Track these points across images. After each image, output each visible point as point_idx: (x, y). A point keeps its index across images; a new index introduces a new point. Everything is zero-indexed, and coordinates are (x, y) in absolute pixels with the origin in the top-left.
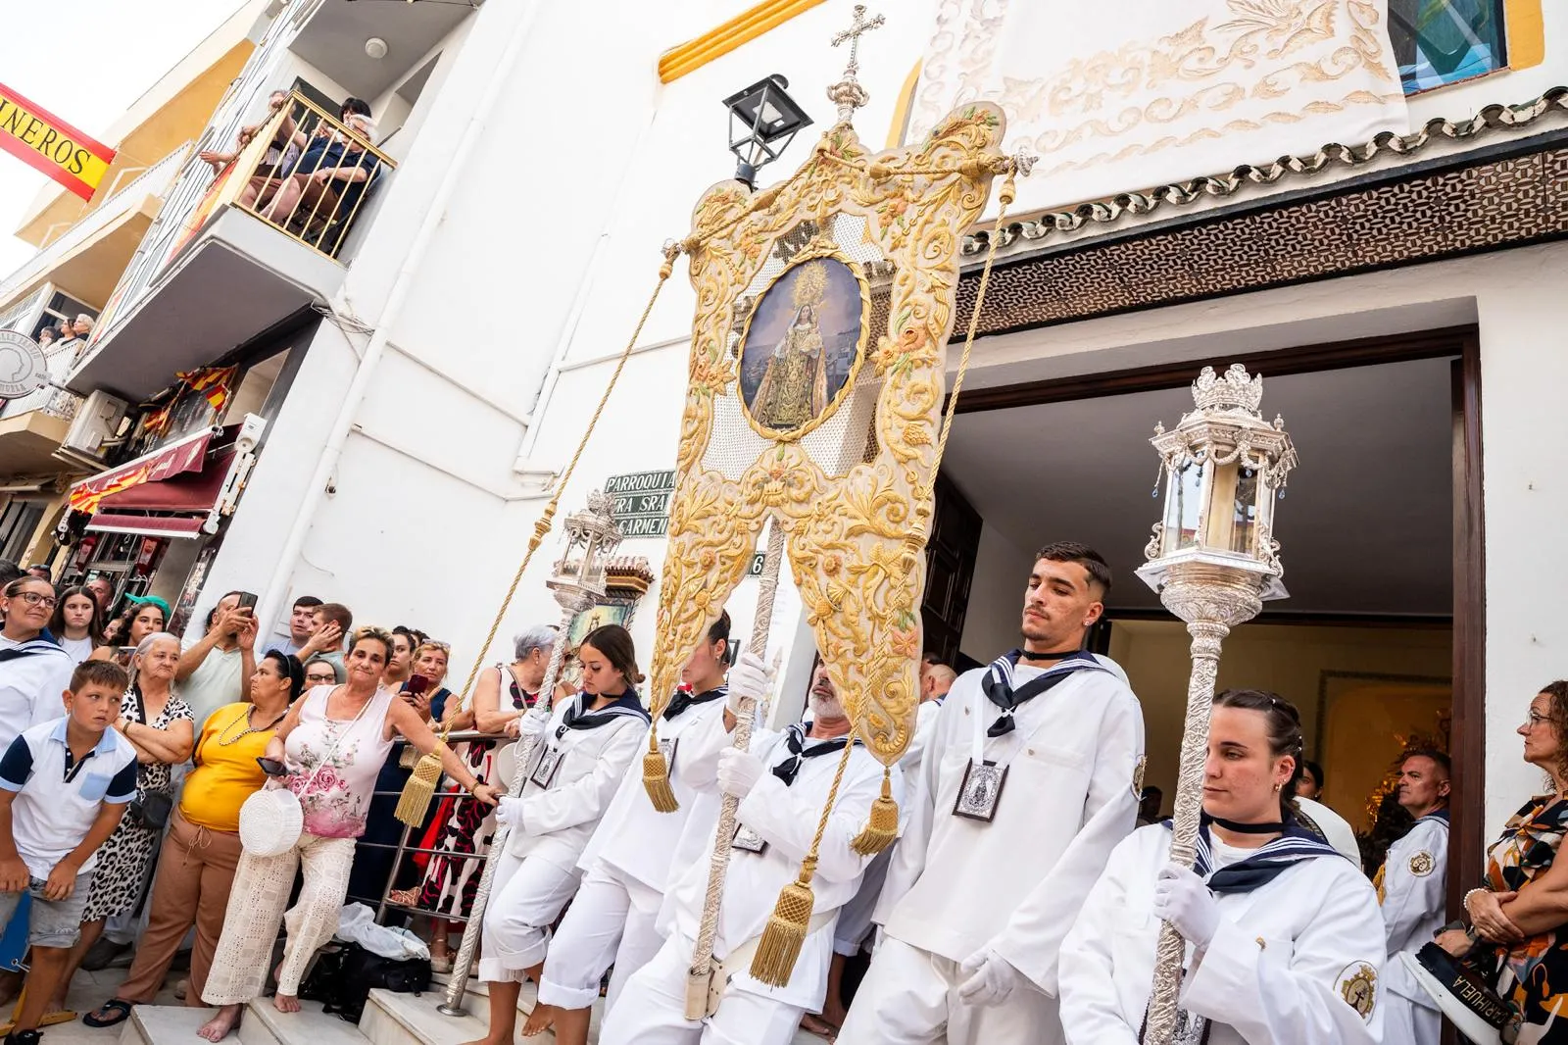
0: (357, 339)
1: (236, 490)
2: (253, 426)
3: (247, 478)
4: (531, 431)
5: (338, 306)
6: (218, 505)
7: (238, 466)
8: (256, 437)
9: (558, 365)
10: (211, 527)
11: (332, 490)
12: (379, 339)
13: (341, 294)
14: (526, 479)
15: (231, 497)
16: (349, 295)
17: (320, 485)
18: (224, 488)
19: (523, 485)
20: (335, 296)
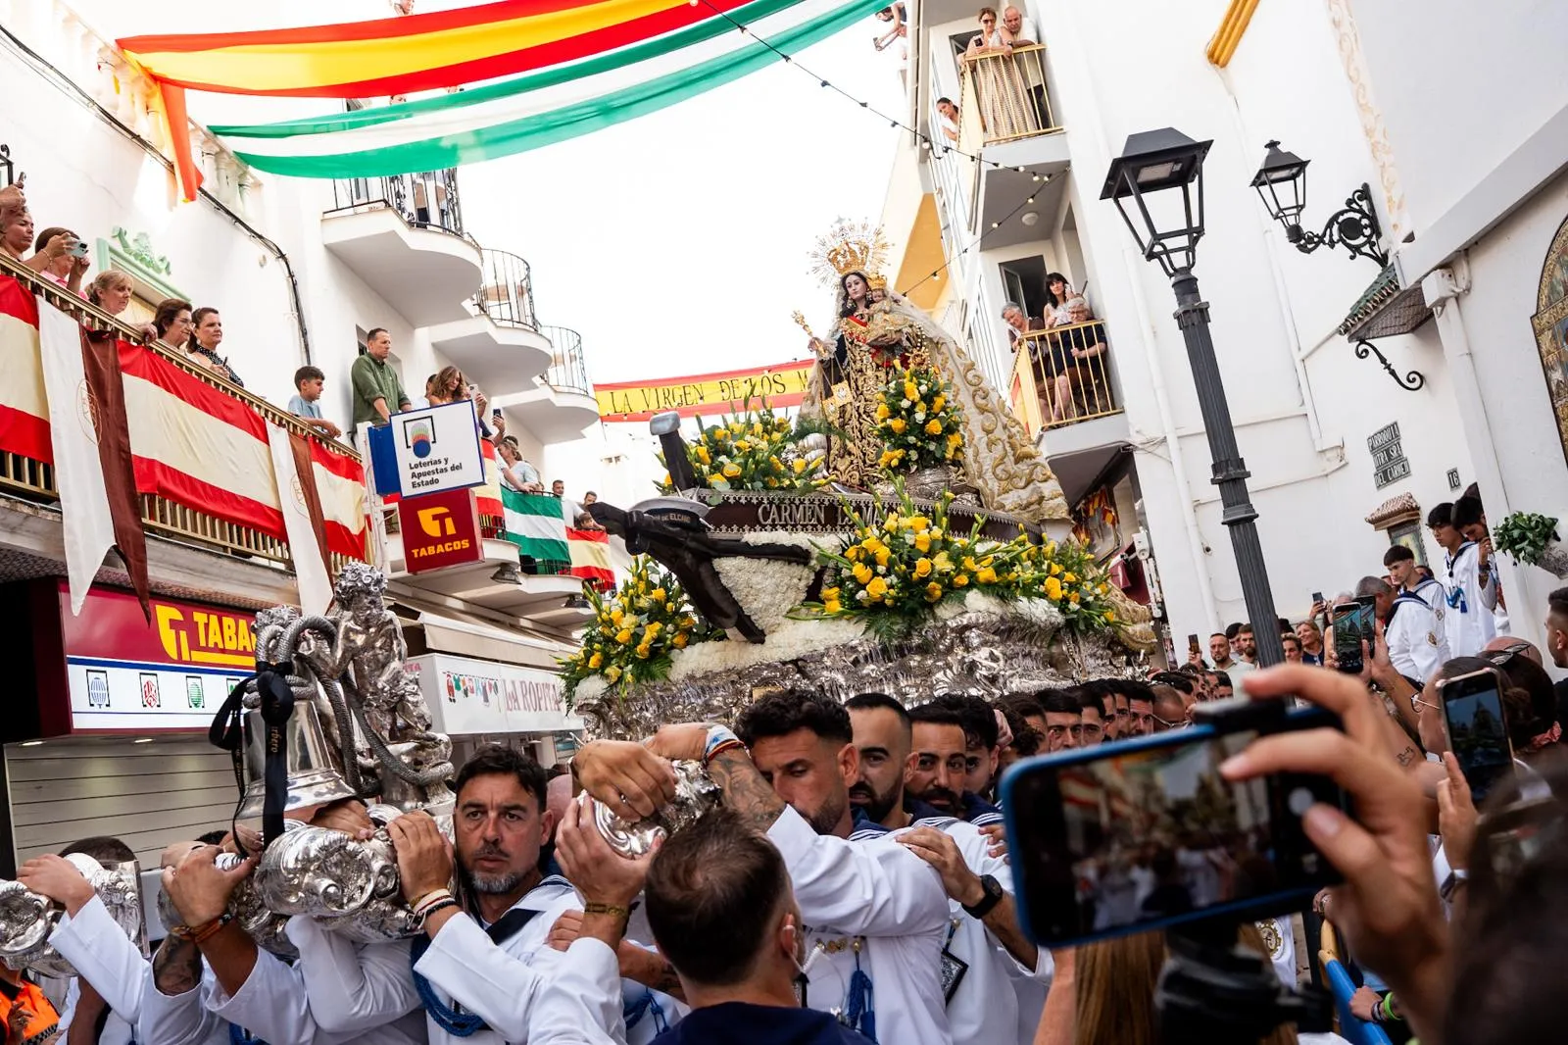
0: (1160, 450)
1: (1156, 585)
2: (1140, 540)
3: (1157, 575)
4: (1311, 415)
5: (1135, 439)
6: (1152, 599)
7: (1147, 569)
8: (1146, 546)
9: (1298, 357)
10: (1157, 613)
11: (1208, 550)
12: (1172, 440)
13: (1132, 432)
14: (1329, 455)
15: (1156, 589)
16: (1137, 429)
17: (1198, 551)
18: (1149, 587)
19: (1328, 460)
20: (1129, 436)
